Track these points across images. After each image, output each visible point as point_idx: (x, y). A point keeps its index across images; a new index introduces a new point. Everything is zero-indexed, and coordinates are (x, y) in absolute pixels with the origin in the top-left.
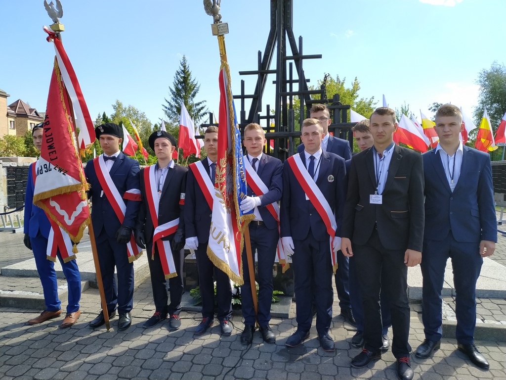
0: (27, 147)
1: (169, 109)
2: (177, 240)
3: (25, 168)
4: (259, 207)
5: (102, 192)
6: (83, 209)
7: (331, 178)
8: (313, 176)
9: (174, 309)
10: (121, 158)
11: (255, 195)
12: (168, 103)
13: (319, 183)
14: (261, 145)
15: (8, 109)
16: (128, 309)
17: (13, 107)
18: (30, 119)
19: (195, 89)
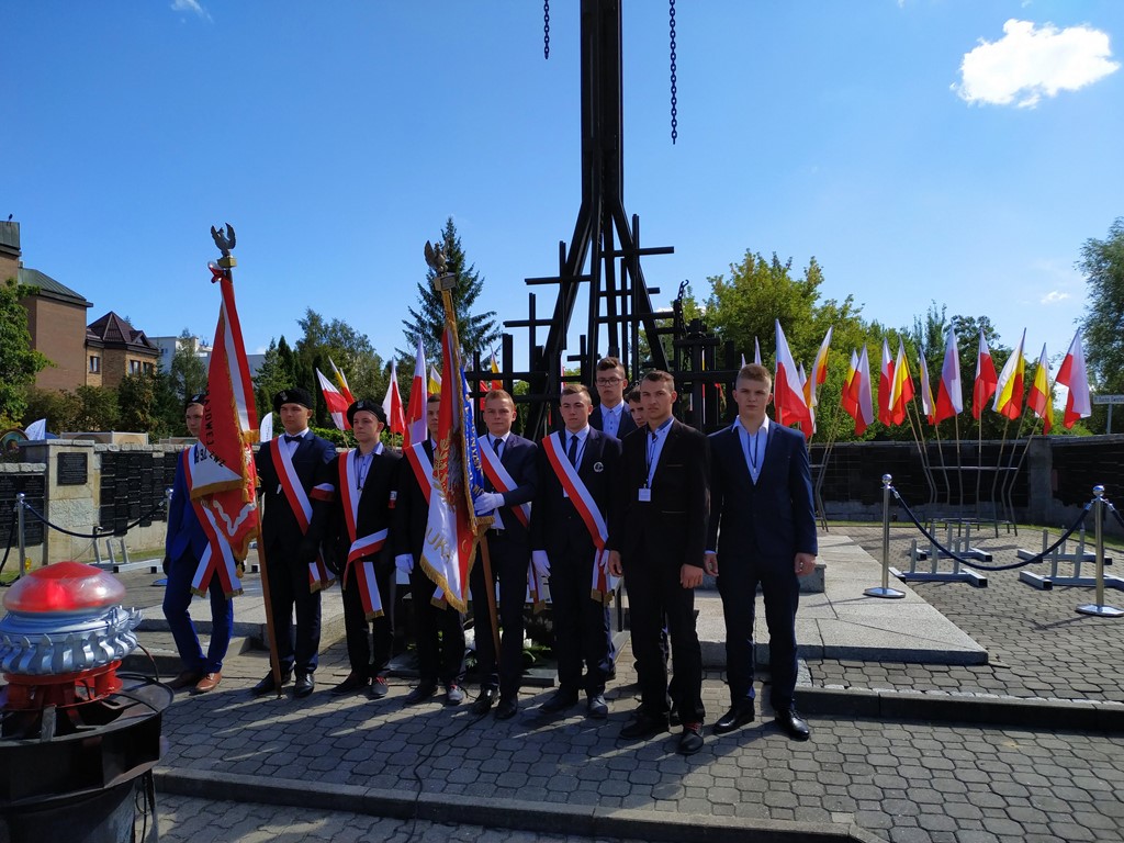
0: (123, 411)
1: (417, 330)
2: (383, 560)
3: (133, 455)
4: (500, 509)
5: (280, 487)
6: (250, 513)
7: (598, 467)
8: (574, 464)
9: (377, 670)
10: (309, 438)
11: (495, 492)
12: (416, 316)
13: (580, 474)
14: (507, 421)
15: (88, 333)
16: (310, 668)
17: (98, 327)
18: (132, 352)
19: (473, 287)
